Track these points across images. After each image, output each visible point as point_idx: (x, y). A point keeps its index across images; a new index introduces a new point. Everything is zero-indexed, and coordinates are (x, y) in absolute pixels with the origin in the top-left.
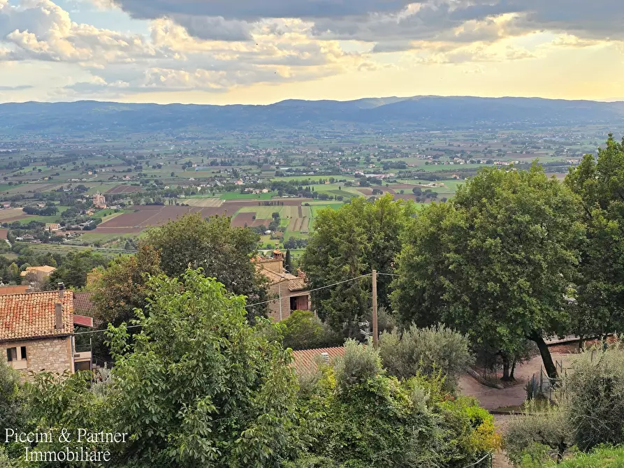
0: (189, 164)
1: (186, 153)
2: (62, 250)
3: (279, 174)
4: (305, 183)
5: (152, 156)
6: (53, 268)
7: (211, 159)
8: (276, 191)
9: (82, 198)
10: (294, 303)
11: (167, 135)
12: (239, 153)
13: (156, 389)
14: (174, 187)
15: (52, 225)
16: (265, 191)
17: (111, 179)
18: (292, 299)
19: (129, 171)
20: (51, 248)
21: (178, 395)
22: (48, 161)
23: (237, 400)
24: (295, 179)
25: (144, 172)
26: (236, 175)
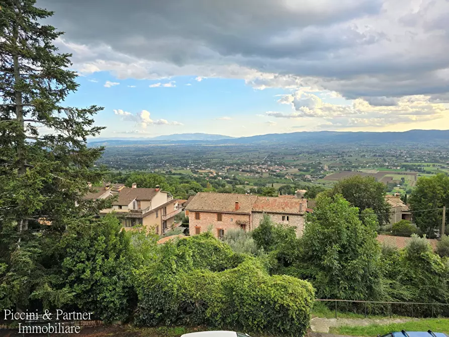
0: (364, 155)
1: (363, 151)
2: (311, 185)
3: (406, 161)
4: (419, 166)
5: (348, 152)
6: (306, 191)
7: (374, 154)
8: (404, 168)
9: (320, 166)
10: (404, 216)
11: (356, 144)
12: (387, 152)
13: (318, 238)
14: (357, 164)
15: (308, 176)
16: (399, 168)
17: (331, 160)
18: (403, 215)
19: (339, 157)
20: (307, 184)
21: (327, 241)
22: (308, 153)
23: (352, 249)
24: (414, 164)
25: (344, 158)
26: (385, 161)
